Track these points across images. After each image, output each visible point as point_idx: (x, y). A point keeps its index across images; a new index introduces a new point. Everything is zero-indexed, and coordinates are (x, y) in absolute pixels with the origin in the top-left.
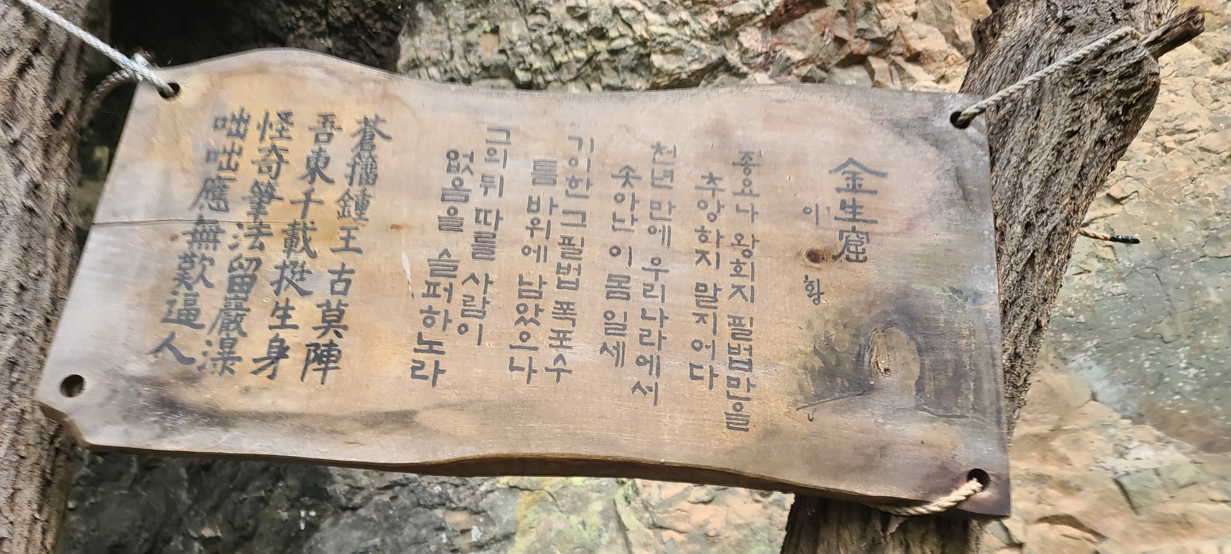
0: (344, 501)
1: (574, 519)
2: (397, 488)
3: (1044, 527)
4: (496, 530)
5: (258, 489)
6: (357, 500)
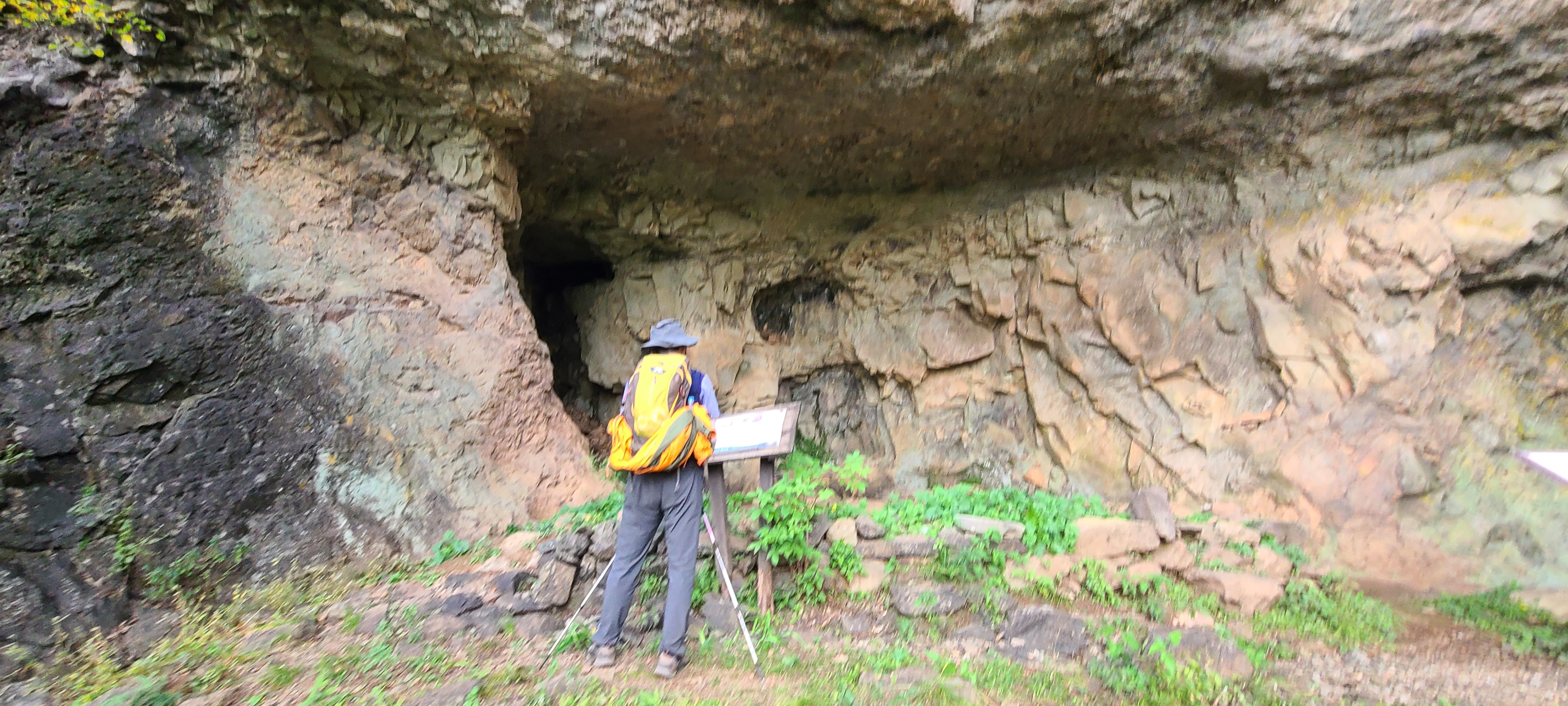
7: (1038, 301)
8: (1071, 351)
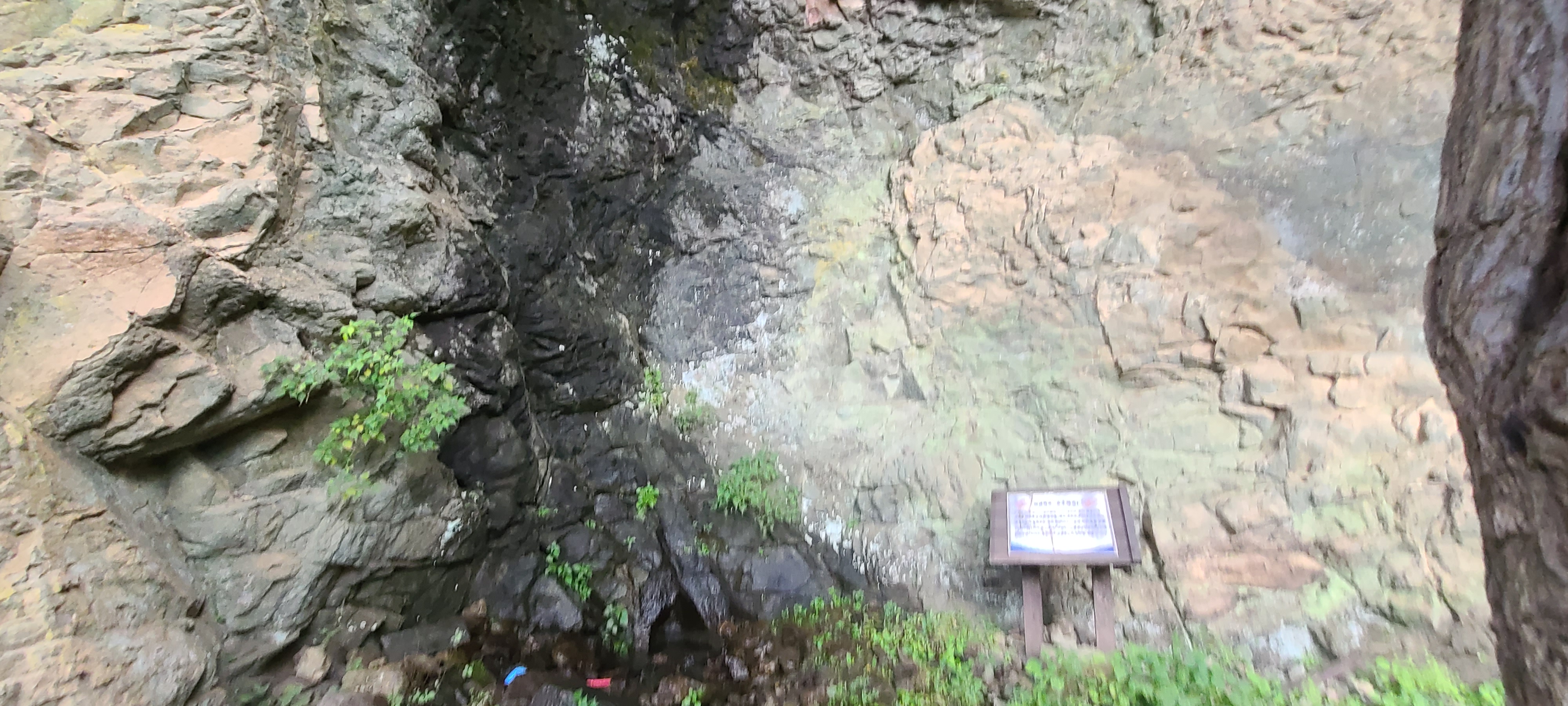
0: (683, 247)
1: (857, 285)
2: (725, 243)
3: (1235, 331)
4: (798, 285)
5: (620, 228)
6: (694, 247)
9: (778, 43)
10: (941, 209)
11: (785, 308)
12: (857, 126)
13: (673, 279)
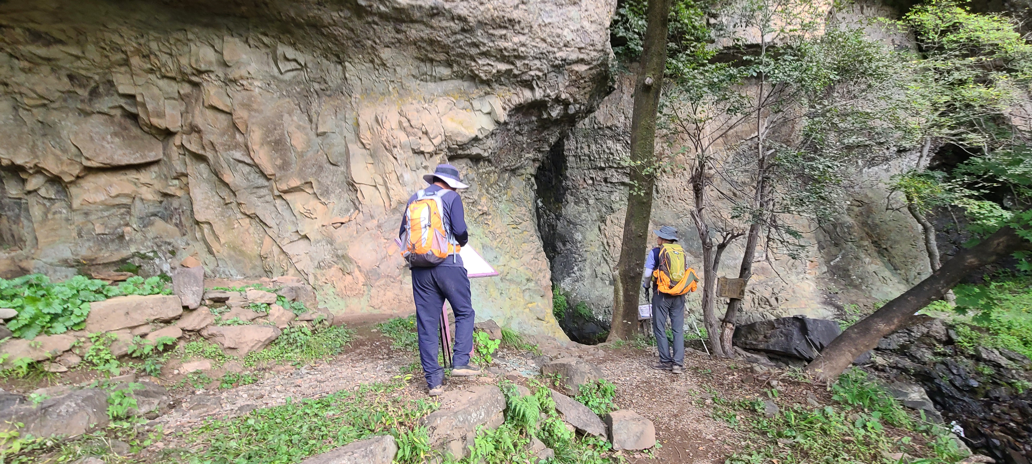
1: (597, 258)
4: (583, 259)
7: (199, 121)
8: (225, 165)
9: (572, 192)
10: (615, 238)
11: (581, 265)
12: (589, 211)
13: (557, 261)
